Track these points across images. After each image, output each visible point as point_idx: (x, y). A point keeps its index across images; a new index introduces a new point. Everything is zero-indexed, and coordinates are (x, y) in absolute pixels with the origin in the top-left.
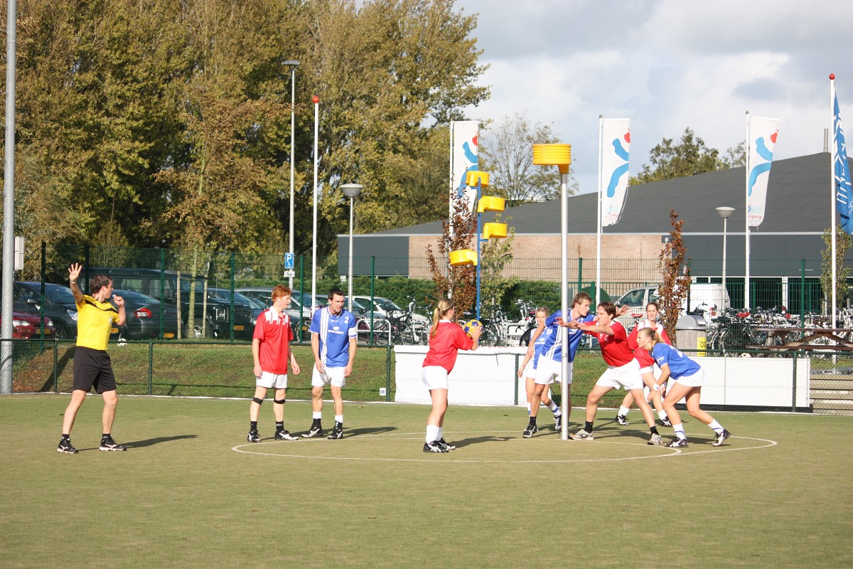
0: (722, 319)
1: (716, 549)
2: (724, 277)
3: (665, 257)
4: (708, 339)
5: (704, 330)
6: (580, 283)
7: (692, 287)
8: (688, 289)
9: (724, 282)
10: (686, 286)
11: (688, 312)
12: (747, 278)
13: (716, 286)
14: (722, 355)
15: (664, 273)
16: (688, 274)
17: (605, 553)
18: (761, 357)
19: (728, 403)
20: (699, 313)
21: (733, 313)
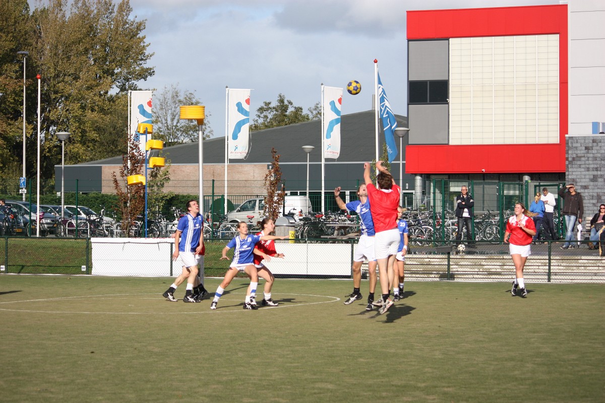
0: (305, 219)
1: (298, 369)
2: (308, 191)
3: (268, 178)
4: (297, 232)
5: (294, 226)
6: (213, 196)
7: (286, 198)
8: (284, 199)
9: (308, 195)
10: (282, 197)
11: (284, 215)
12: (323, 191)
13: (302, 197)
14: (305, 242)
15: (268, 189)
16: (284, 190)
17: (226, 372)
18: (330, 243)
19: (309, 273)
20: (291, 215)
21: (313, 215)
